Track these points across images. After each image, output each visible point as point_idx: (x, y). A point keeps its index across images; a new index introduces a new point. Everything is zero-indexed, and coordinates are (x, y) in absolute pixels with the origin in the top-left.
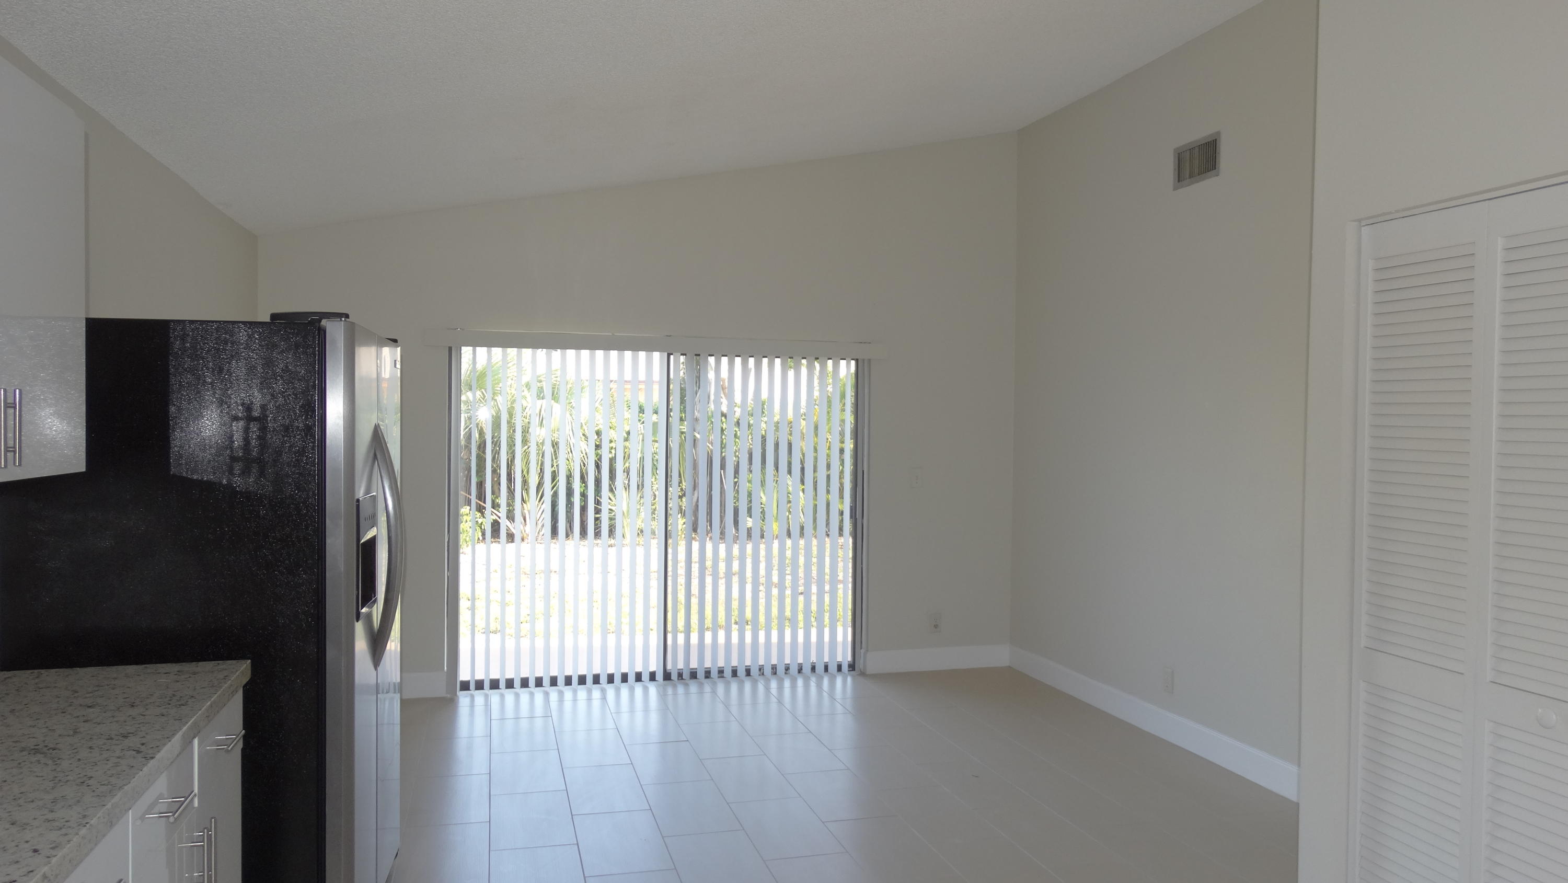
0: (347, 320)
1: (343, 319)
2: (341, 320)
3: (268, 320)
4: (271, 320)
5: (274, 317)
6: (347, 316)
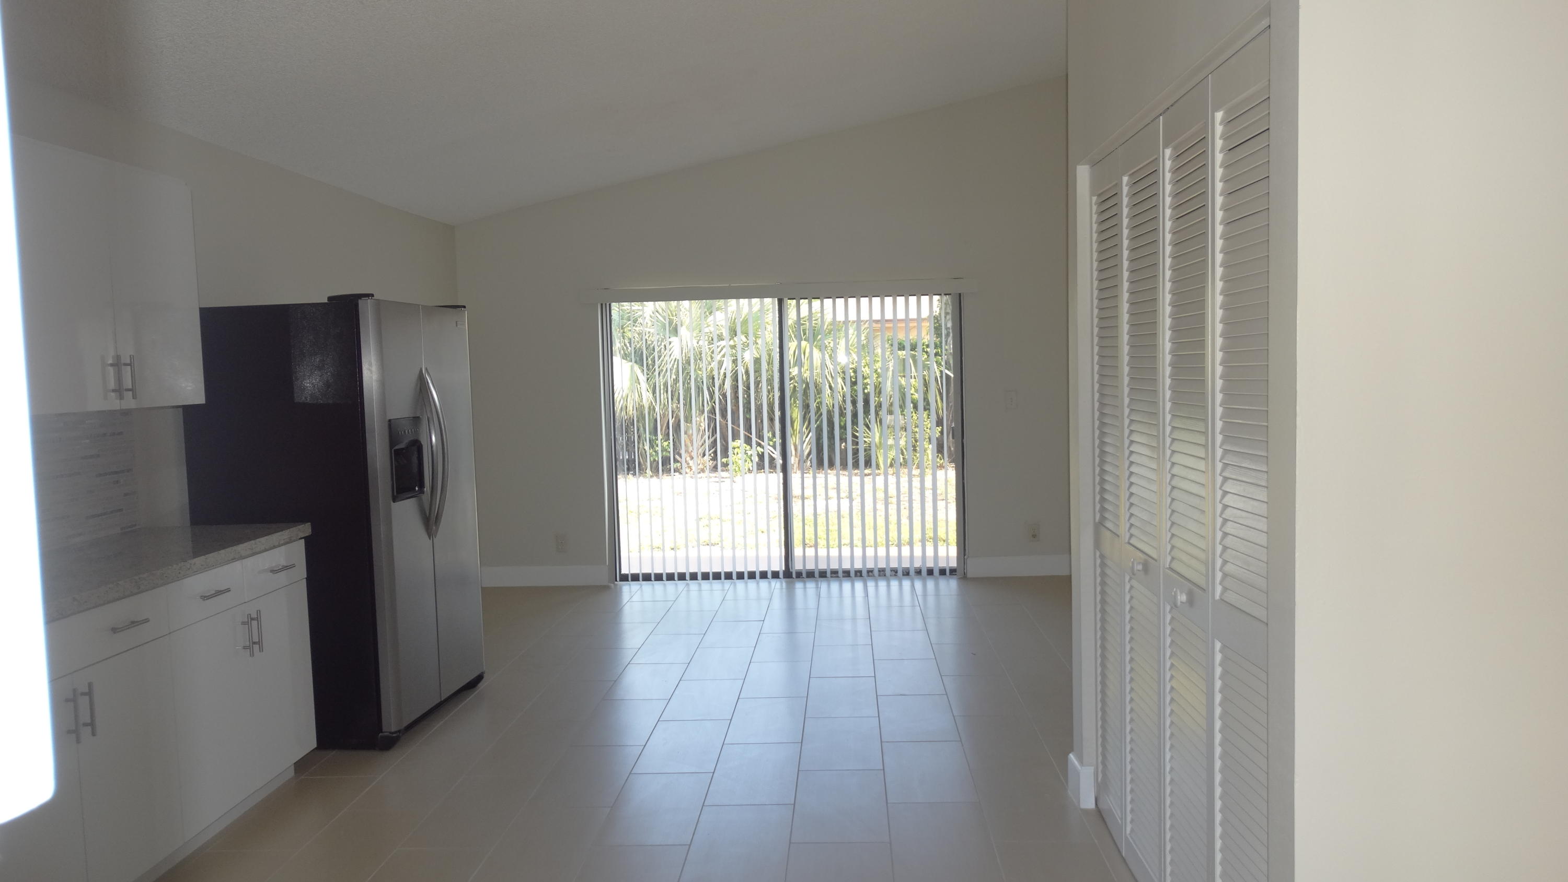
0: (373, 298)
1: (370, 298)
2: (369, 298)
3: (326, 301)
4: (328, 301)
5: (330, 298)
6: (372, 295)
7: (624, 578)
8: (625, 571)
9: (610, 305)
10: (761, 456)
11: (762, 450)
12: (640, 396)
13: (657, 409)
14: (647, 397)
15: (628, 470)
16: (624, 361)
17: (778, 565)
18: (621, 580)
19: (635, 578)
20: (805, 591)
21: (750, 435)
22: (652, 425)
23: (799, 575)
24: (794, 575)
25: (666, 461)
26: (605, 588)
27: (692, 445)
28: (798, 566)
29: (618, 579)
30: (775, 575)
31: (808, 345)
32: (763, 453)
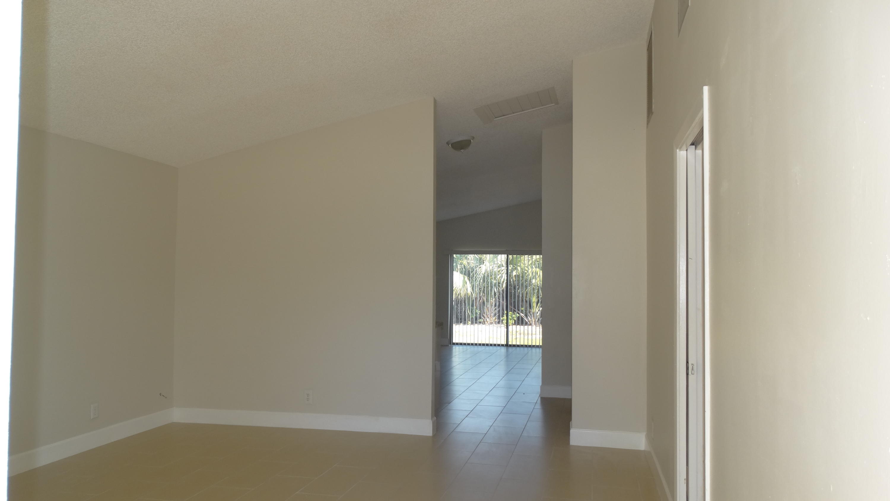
7: (454, 344)
8: (454, 342)
9: (453, 255)
10: (518, 318)
11: (519, 315)
12: (467, 289)
13: (474, 295)
14: (470, 290)
15: (460, 322)
16: (461, 274)
17: (504, 342)
18: (453, 344)
19: (457, 344)
20: (510, 349)
21: (515, 309)
22: (472, 302)
23: (510, 346)
24: (509, 346)
25: (476, 319)
26: (447, 346)
27: (489, 312)
28: (510, 343)
29: (452, 344)
30: (503, 345)
31: (539, 270)
32: (519, 317)
